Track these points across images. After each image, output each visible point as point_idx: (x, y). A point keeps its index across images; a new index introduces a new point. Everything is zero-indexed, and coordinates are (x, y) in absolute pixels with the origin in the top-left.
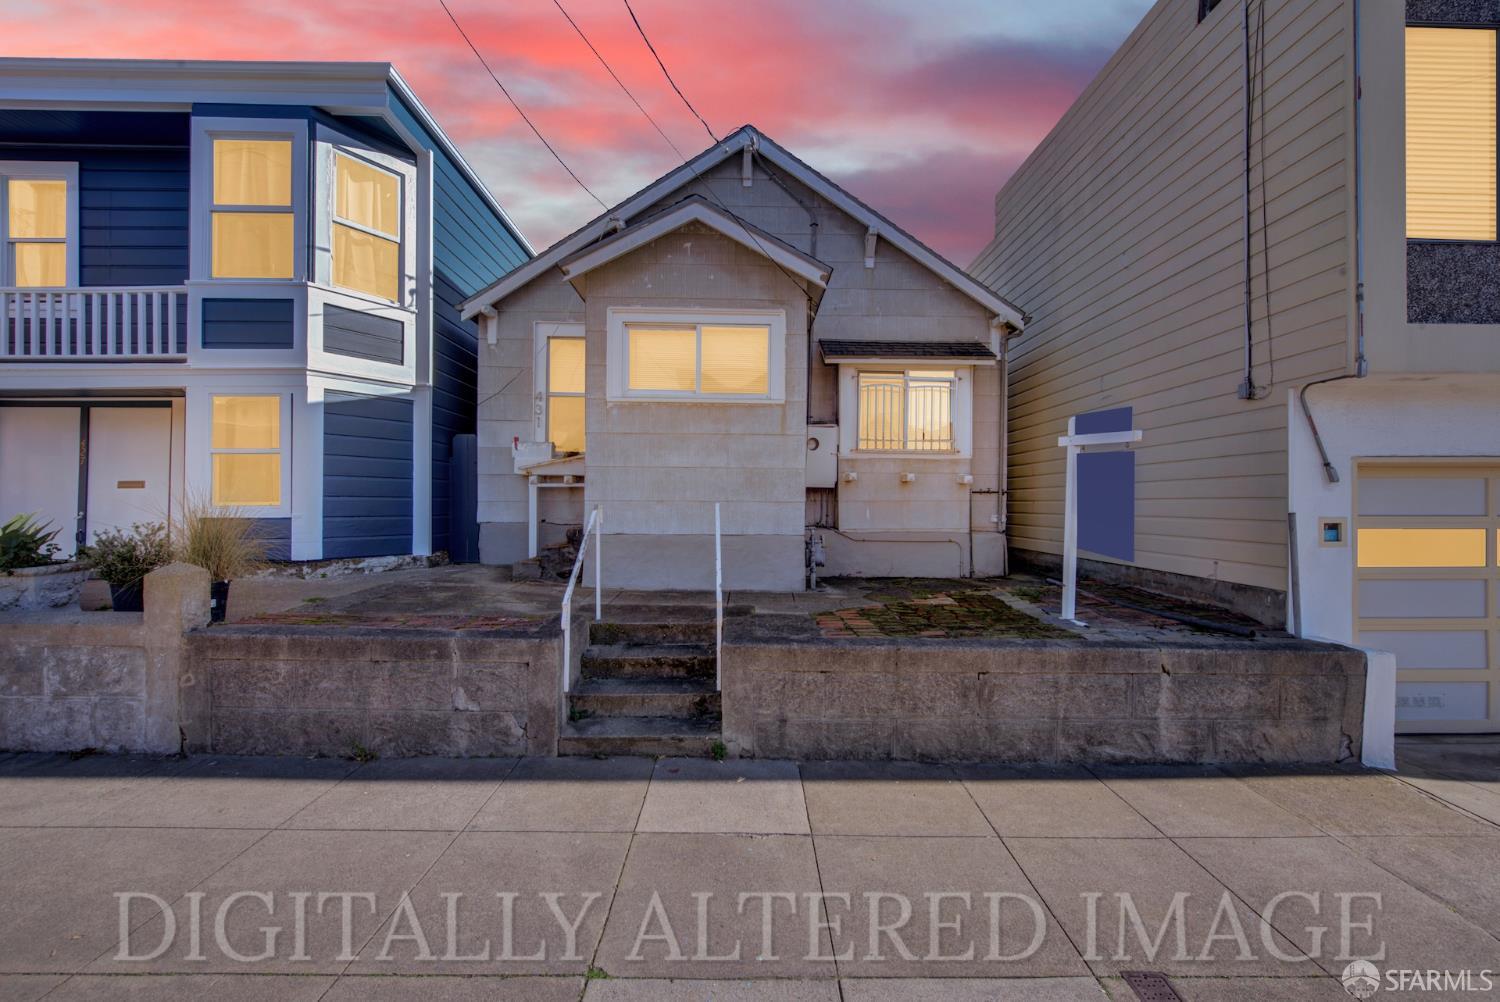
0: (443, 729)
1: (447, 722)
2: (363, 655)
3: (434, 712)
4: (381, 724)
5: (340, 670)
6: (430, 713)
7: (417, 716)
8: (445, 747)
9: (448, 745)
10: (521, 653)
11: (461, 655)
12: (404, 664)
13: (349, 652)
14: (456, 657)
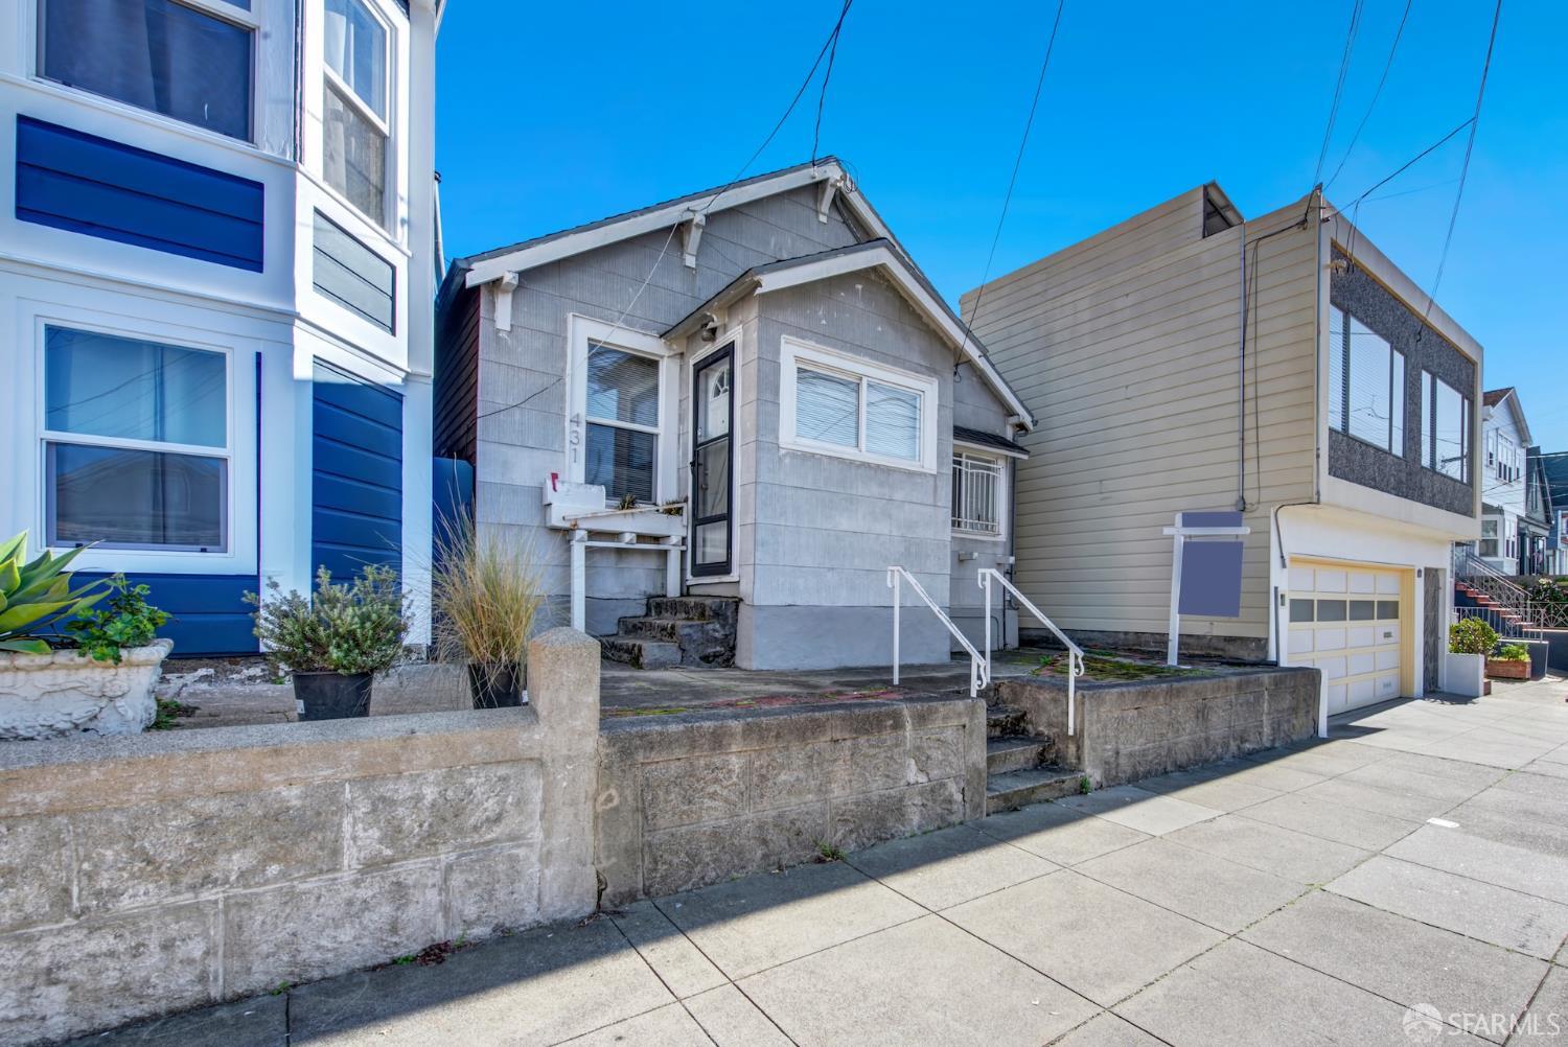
0: (897, 808)
1: (901, 800)
2: (824, 735)
3: (892, 791)
4: (842, 815)
5: (800, 756)
6: (887, 792)
7: (875, 798)
8: (901, 827)
9: (903, 825)
10: (959, 715)
11: (913, 724)
12: (862, 740)
13: (809, 734)
14: (909, 726)
